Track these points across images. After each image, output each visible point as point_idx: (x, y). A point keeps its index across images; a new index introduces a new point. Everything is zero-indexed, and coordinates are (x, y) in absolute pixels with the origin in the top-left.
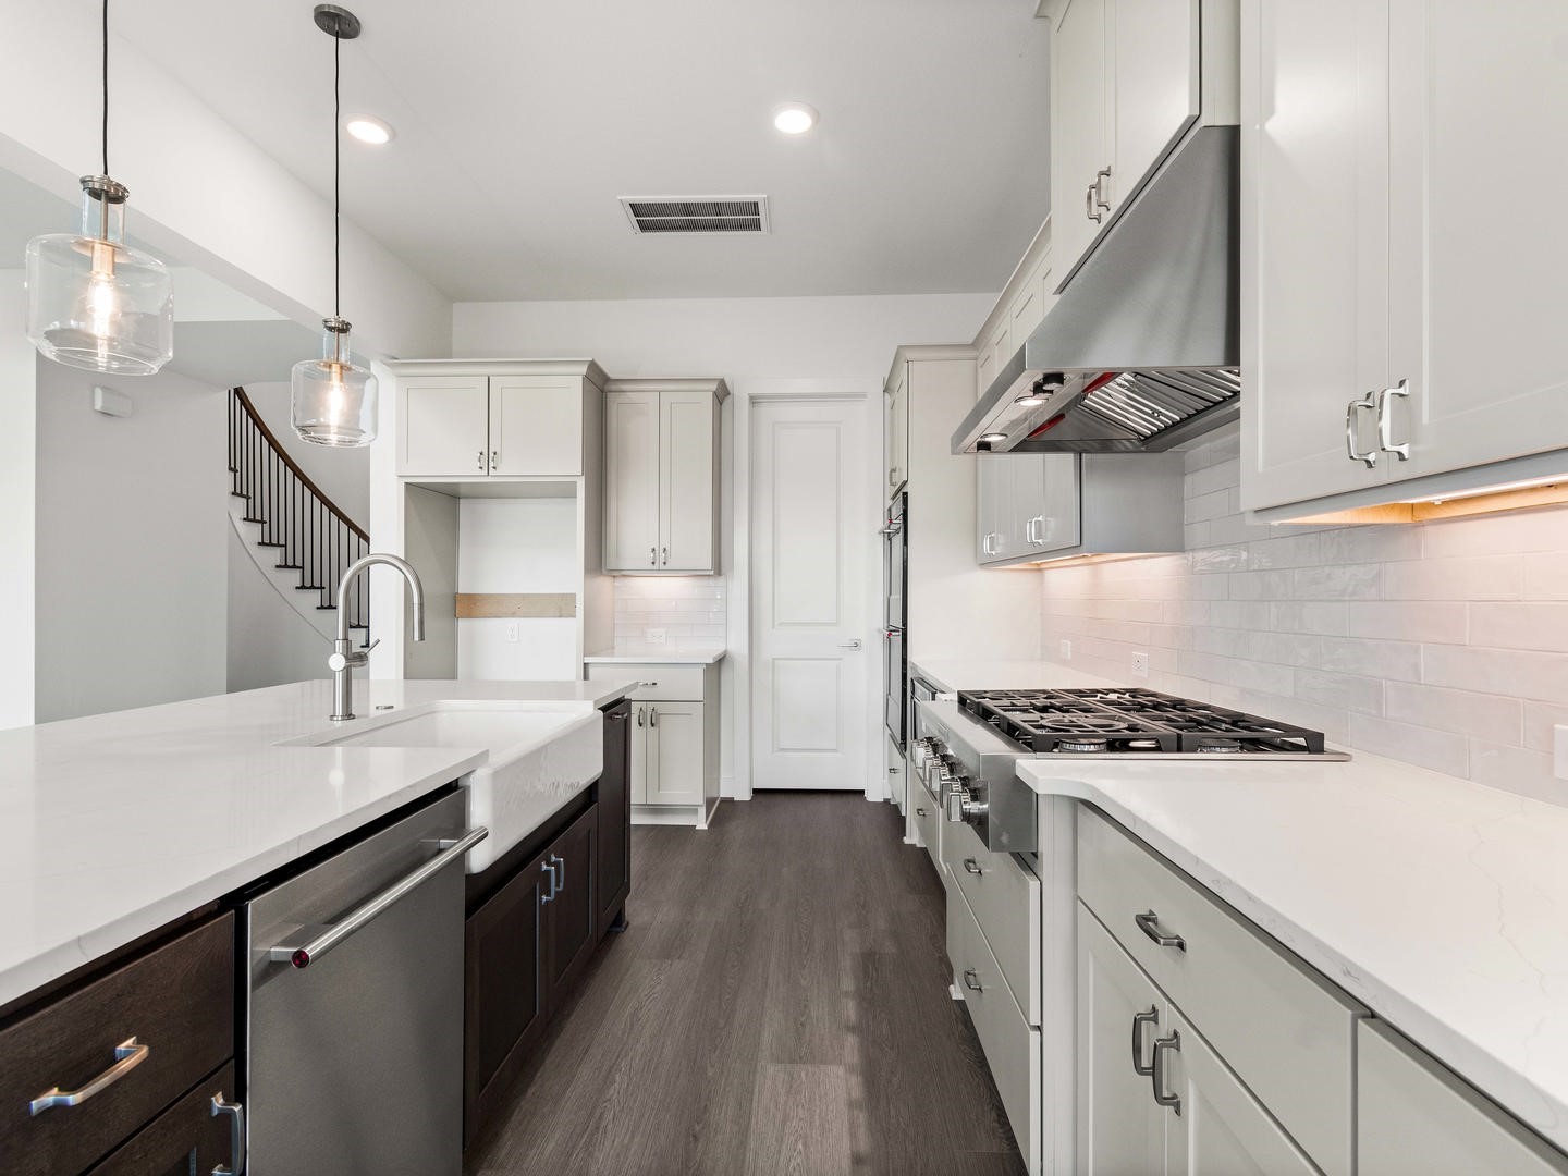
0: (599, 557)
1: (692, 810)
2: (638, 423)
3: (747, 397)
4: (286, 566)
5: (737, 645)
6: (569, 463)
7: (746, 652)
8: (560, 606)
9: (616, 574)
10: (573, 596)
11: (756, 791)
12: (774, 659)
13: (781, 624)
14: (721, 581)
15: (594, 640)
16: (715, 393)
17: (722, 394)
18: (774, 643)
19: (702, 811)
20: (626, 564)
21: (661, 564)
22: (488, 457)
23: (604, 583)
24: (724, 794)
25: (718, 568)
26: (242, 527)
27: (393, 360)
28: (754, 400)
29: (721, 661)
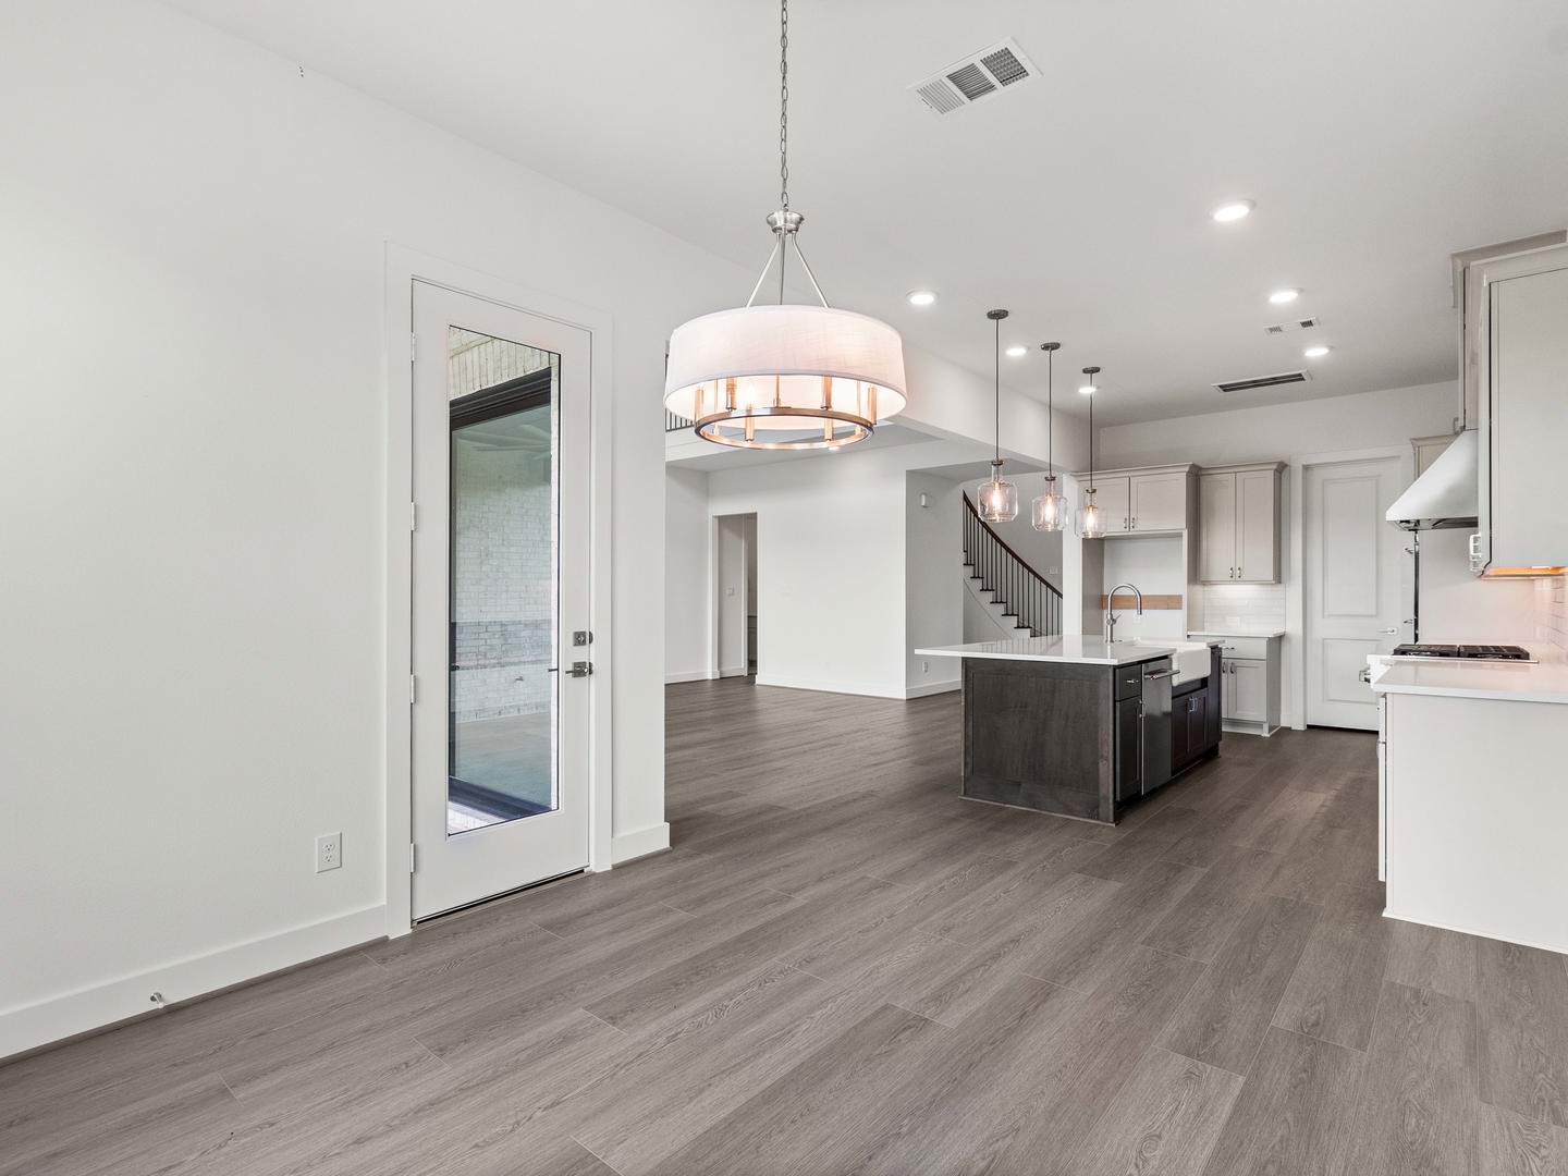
0: (1196, 574)
1: (1259, 725)
2: (1223, 493)
3: (1301, 468)
4: (1007, 615)
5: (1293, 627)
6: (1178, 522)
7: (1301, 633)
8: (1171, 602)
9: (1205, 583)
10: (1180, 597)
11: (1309, 726)
12: (1324, 639)
13: (1330, 616)
14: (1281, 587)
15: (1193, 622)
16: (1276, 470)
17: (1281, 469)
18: (1322, 628)
19: (1266, 727)
20: (1213, 578)
21: (1236, 577)
22: (1130, 522)
23: (1198, 588)
24: (1284, 723)
25: (1279, 578)
26: (970, 582)
27: (1076, 474)
28: (1306, 468)
29: (1280, 638)
